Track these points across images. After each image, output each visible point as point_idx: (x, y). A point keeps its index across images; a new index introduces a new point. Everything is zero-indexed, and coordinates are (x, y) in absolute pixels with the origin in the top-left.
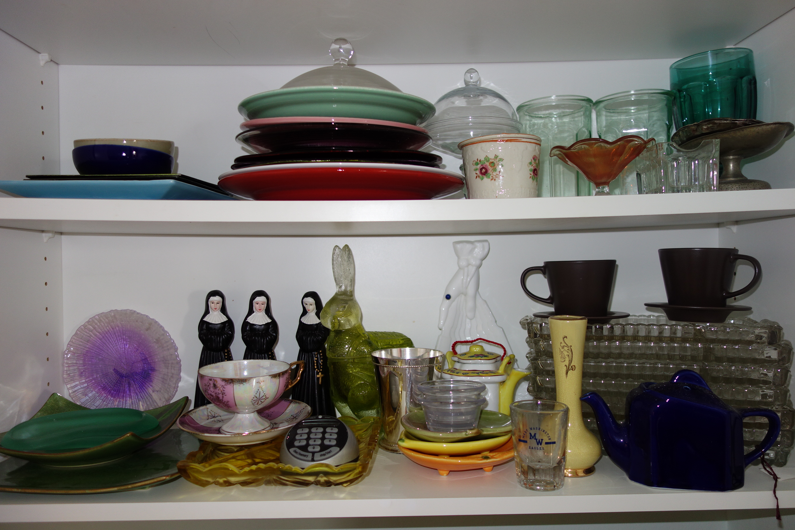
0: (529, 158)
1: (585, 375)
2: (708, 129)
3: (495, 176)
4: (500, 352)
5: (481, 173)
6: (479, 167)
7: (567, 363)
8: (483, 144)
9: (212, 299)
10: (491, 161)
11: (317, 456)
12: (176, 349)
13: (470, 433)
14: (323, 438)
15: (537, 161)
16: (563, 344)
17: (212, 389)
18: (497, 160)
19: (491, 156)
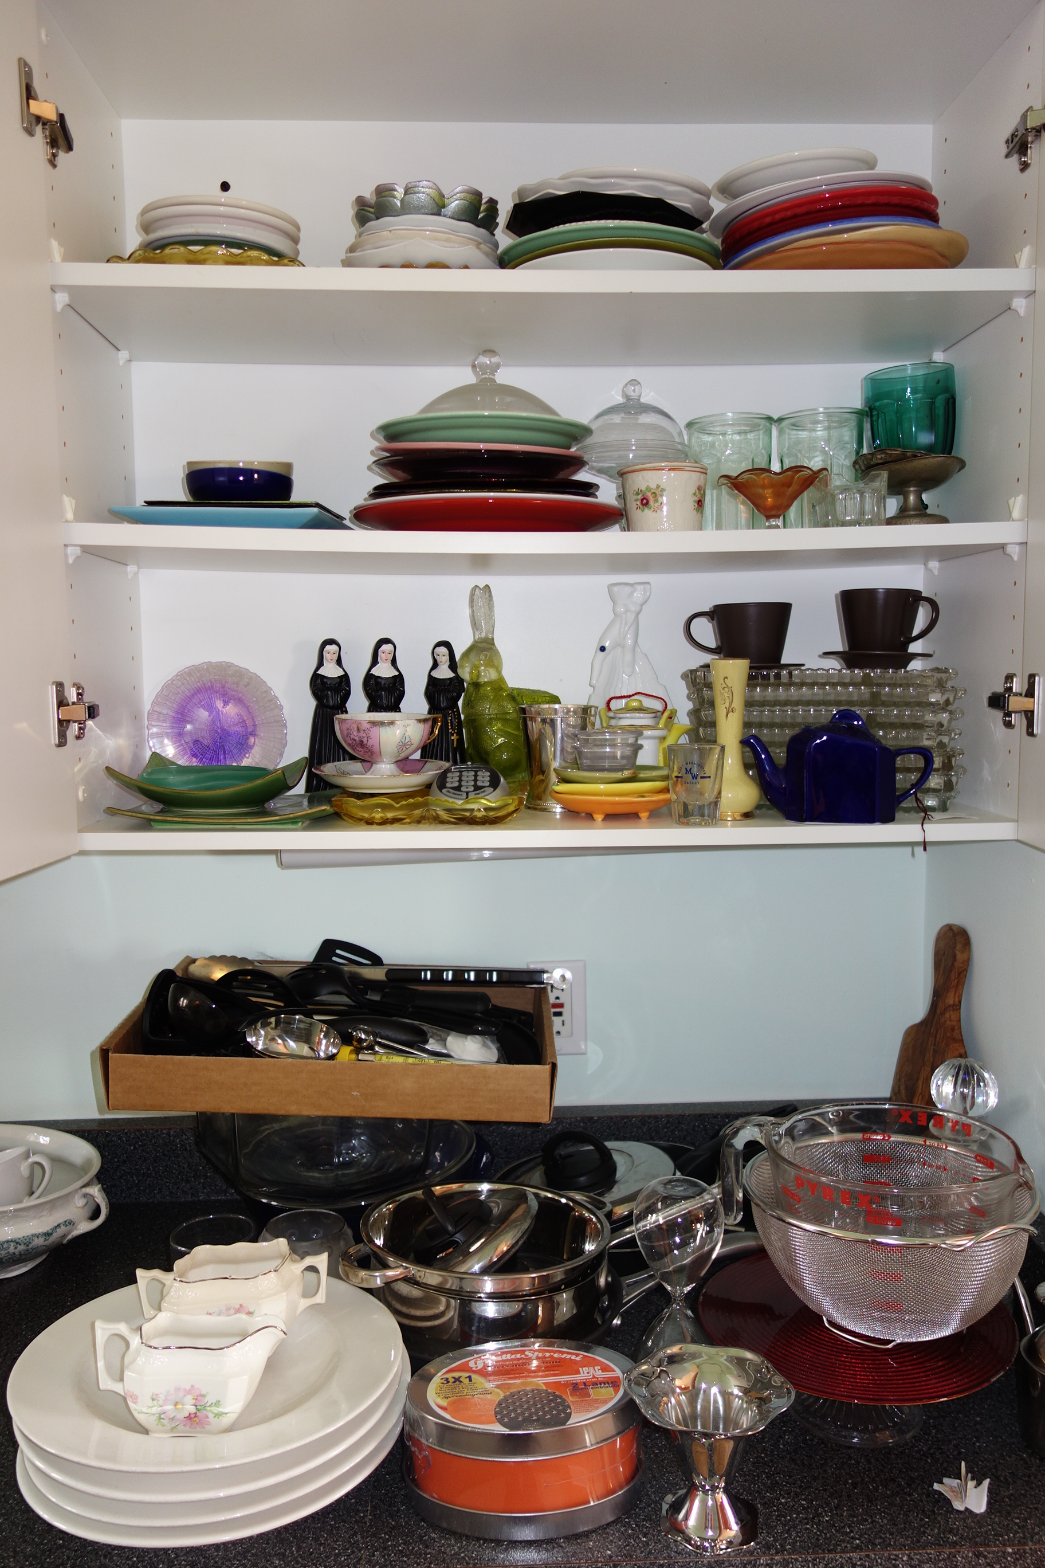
0: (693, 489)
2: (881, 458)
3: (658, 507)
5: (643, 504)
6: (640, 497)
7: (727, 705)
8: (645, 473)
9: (328, 647)
10: (653, 491)
11: (471, 796)
13: (627, 774)
14: (475, 780)
15: (702, 492)
16: (724, 685)
17: (355, 733)
18: (660, 490)
19: (653, 486)
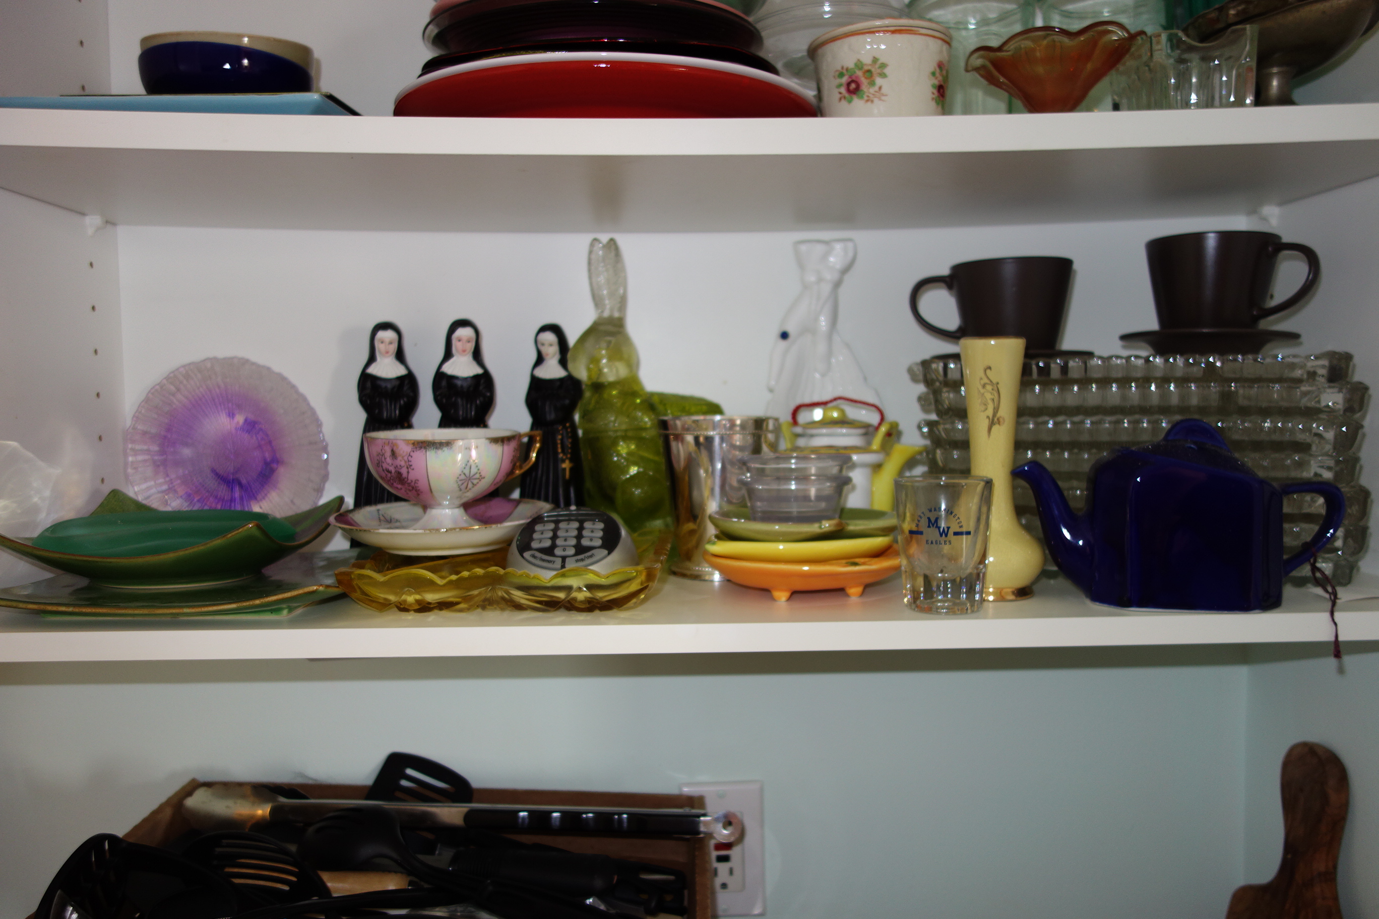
0: (931, 66)
1: (1019, 445)
2: (1237, 15)
3: (873, 95)
4: (873, 418)
5: (849, 91)
6: (845, 80)
7: (990, 412)
8: (853, 40)
9: (382, 334)
10: (866, 68)
11: (571, 564)
12: (318, 424)
13: (827, 526)
14: (579, 537)
15: (944, 73)
16: (985, 380)
17: (389, 460)
18: (877, 66)
19: (867, 60)
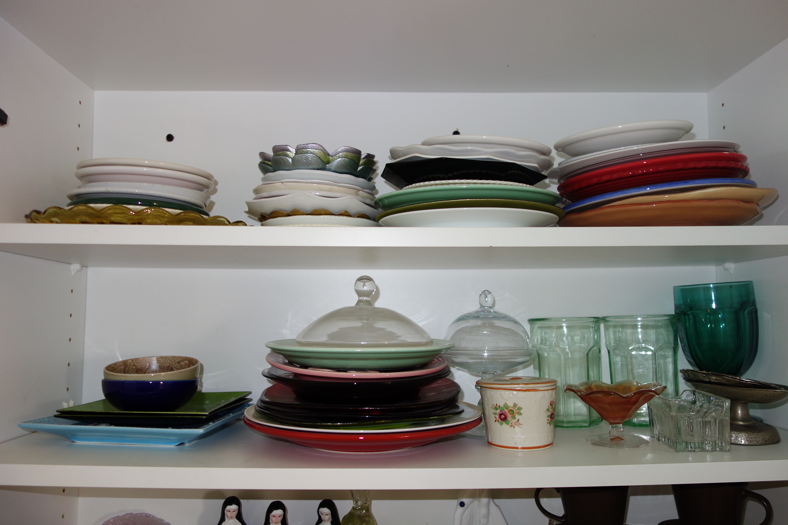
3: (514, 423)
5: (500, 418)
6: (498, 411)
8: (502, 392)
10: (510, 408)
15: (554, 406)
18: (516, 408)
19: (510, 404)
